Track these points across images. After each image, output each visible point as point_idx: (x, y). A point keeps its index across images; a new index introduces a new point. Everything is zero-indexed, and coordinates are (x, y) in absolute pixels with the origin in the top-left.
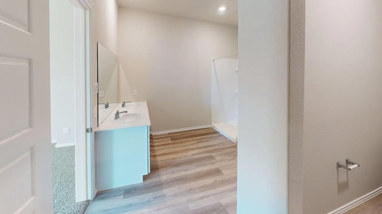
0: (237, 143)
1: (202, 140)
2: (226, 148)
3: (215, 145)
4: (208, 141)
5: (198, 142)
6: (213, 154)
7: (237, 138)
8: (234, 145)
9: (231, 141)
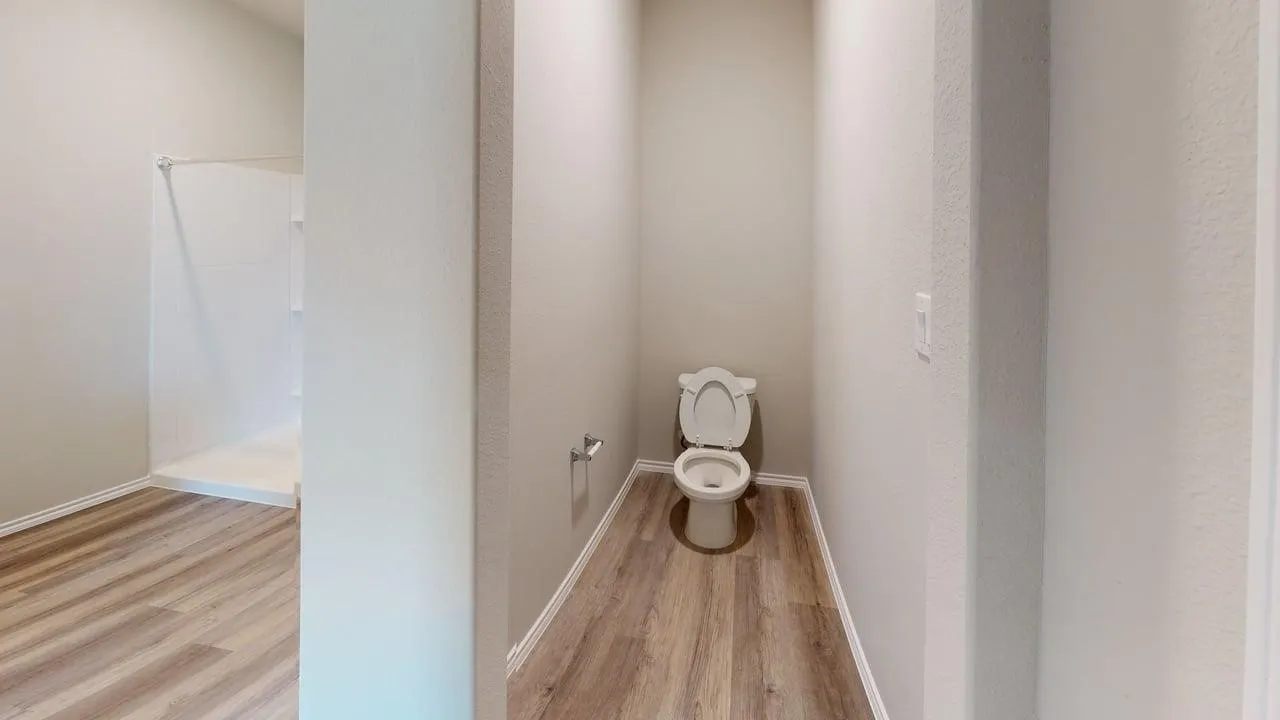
0: (299, 504)
1: (80, 565)
2: (246, 544)
3: (177, 557)
4: (123, 557)
5: (33, 592)
6: (157, 602)
7: (298, 487)
8: (287, 516)
9: (271, 508)
